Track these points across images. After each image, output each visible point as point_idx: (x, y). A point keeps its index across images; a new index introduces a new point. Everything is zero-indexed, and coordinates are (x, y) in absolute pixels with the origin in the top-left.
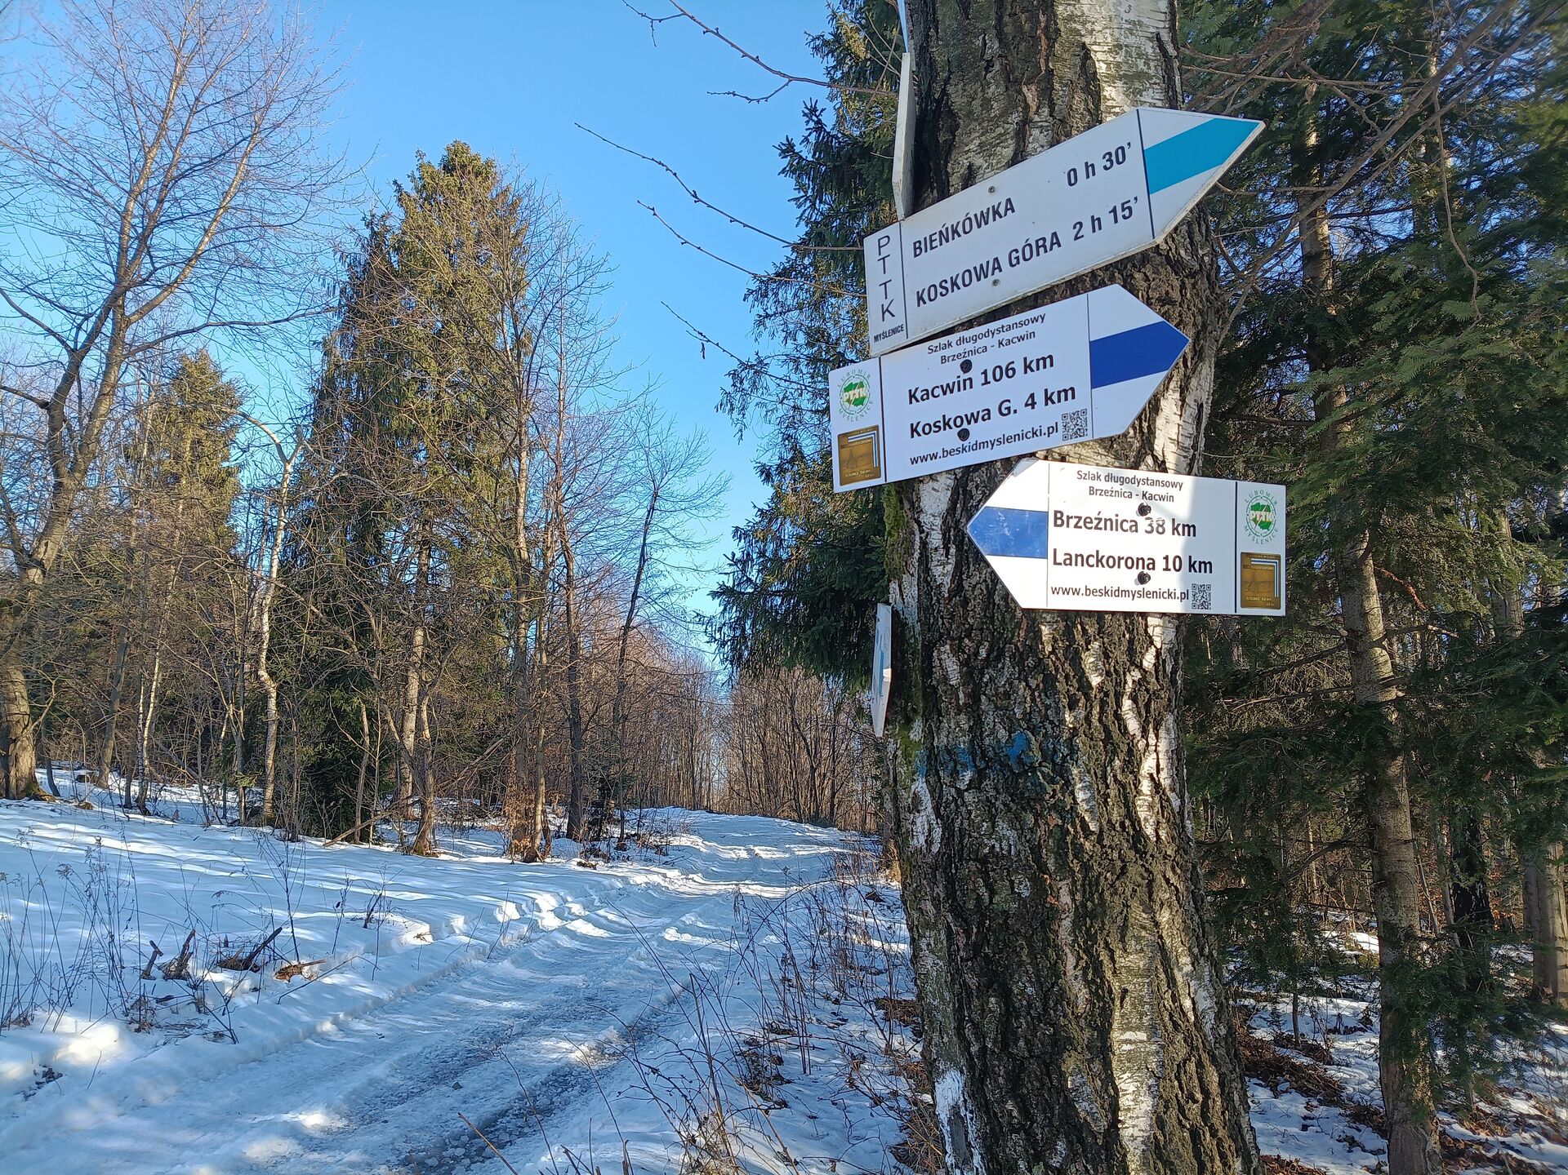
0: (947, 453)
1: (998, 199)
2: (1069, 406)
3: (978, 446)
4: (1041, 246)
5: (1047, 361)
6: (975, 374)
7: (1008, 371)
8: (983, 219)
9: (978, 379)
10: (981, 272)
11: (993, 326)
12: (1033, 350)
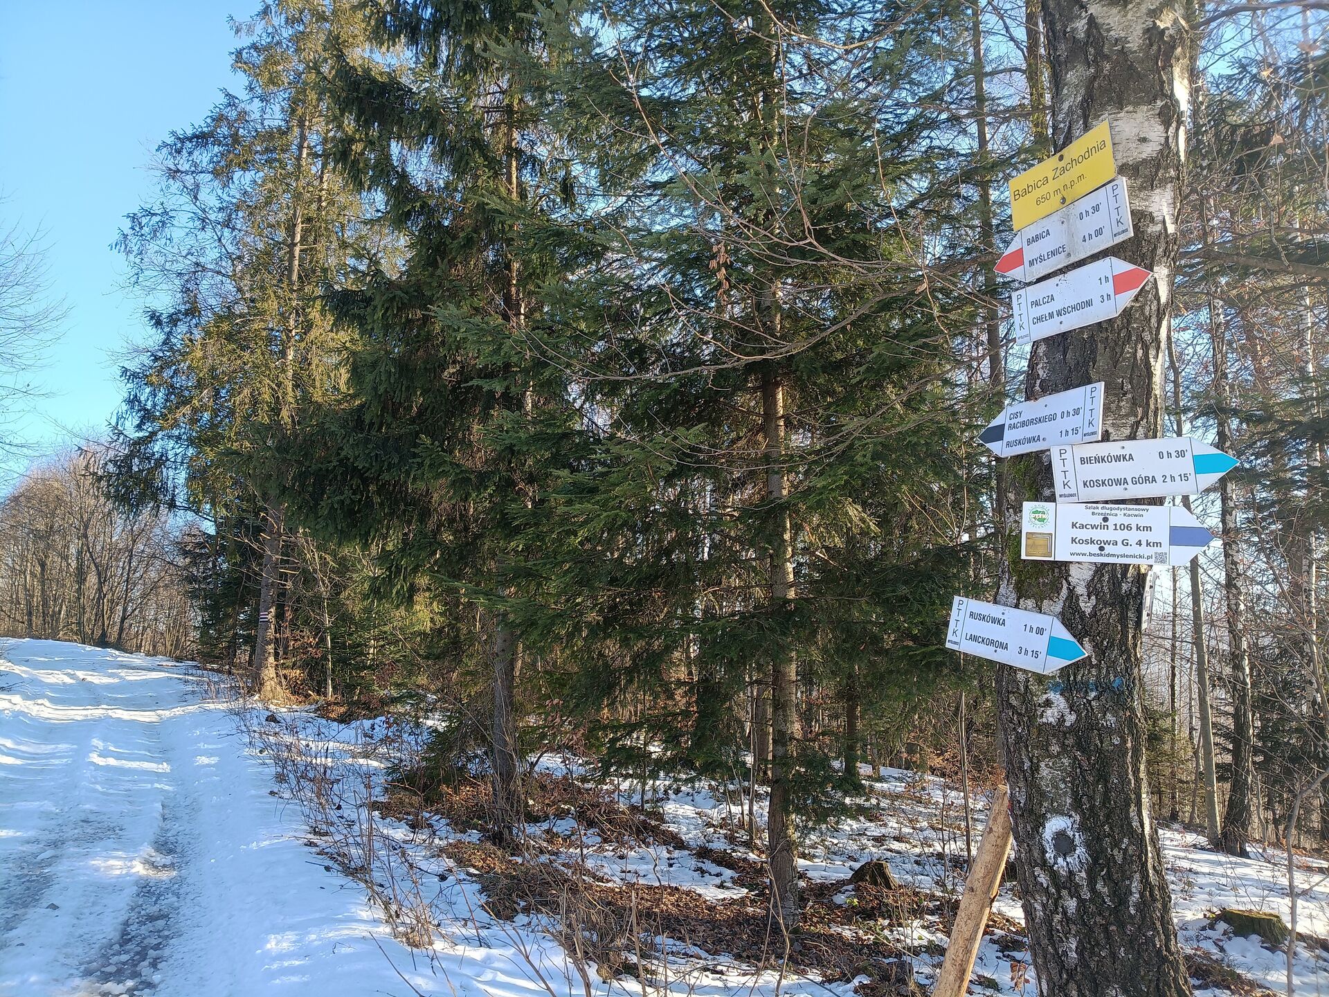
0: (1091, 554)
1: (1126, 452)
2: (1158, 550)
3: (1108, 555)
4: (1147, 479)
5: (1149, 528)
6: (1110, 523)
7: (1129, 527)
8: (1118, 458)
9: (1112, 527)
10: (1118, 482)
11: (1122, 506)
12: (1142, 522)
